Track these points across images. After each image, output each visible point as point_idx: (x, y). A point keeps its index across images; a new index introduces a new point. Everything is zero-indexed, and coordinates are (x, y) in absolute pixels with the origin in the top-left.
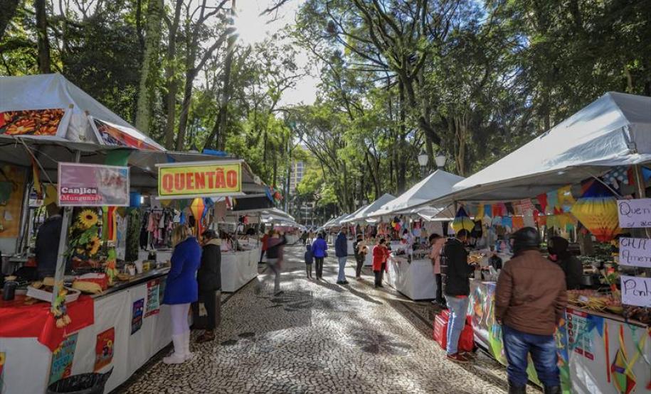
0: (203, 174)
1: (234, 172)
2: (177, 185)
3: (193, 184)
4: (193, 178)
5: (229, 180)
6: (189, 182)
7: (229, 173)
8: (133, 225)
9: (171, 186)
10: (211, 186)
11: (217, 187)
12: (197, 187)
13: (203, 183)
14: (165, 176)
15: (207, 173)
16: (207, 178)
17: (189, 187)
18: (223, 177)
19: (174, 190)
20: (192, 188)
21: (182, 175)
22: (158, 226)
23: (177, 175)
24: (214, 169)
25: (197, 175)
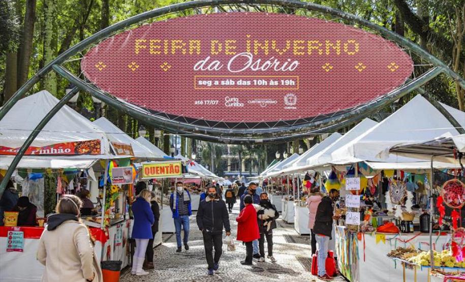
0: (163, 167)
1: (178, 166)
2: (151, 172)
3: (159, 172)
4: (159, 169)
5: (176, 170)
6: (157, 170)
7: (176, 166)
8: (51, 188)
9: (149, 173)
10: (167, 173)
11: (170, 173)
12: (161, 173)
13: (164, 171)
14: (146, 168)
15: (166, 167)
16: (165, 169)
17: (157, 173)
18: (173, 169)
19: (150, 175)
20: (159, 173)
21: (154, 168)
22: (66, 188)
23: (151, 168)
24: (168, 165)
25: (161, 168)
